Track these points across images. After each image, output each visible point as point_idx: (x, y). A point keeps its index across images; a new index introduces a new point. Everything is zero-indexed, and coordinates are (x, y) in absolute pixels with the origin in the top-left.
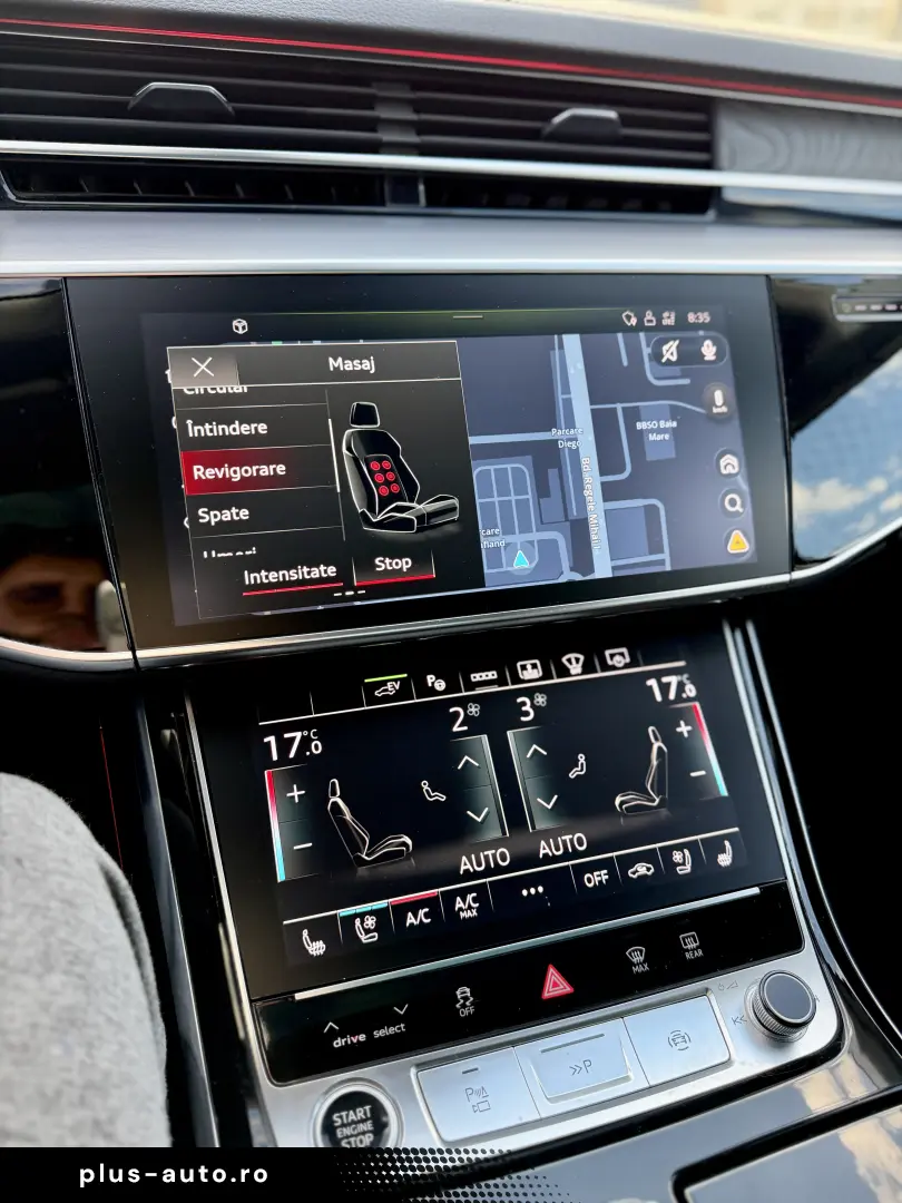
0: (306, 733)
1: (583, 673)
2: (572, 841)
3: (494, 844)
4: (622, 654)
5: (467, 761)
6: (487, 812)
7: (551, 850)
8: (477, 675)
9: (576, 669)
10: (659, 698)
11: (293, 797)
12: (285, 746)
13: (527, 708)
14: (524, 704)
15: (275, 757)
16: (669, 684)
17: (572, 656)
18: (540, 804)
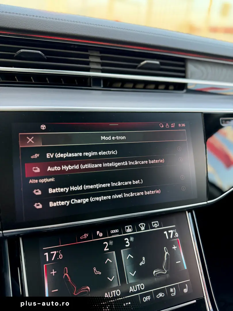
0: (58, 252)
1: (145, 230)
2: (140, 286)
3: (115, 289)
4: (157, 223)
5: (108, 261)
6: (114, 278)
7: (133, 290)
8: (113, 231)
9: (143, 228)
10: (167, 238)
11: (52, 274)
12: (51, 256)
13: (128, 242)
14: (127, 240)
15: (47, 260)
16: (171, 233)
17: (142, 224)
18: (130, 274)
